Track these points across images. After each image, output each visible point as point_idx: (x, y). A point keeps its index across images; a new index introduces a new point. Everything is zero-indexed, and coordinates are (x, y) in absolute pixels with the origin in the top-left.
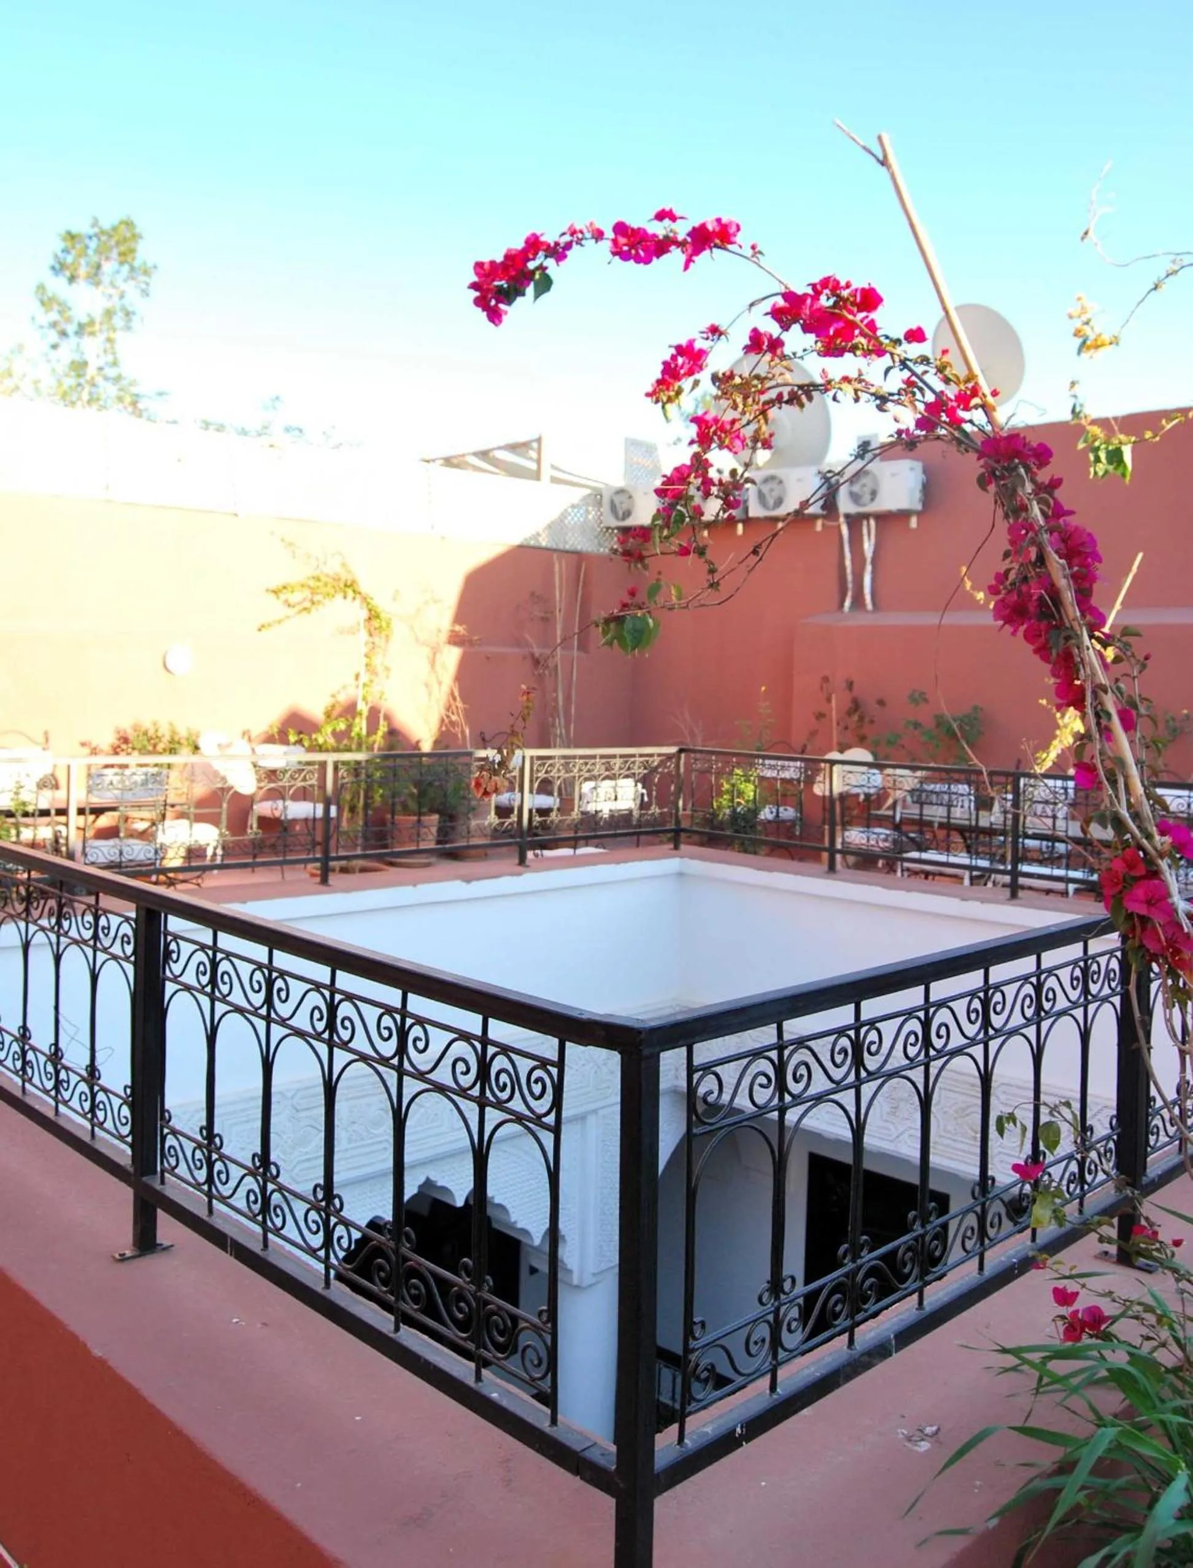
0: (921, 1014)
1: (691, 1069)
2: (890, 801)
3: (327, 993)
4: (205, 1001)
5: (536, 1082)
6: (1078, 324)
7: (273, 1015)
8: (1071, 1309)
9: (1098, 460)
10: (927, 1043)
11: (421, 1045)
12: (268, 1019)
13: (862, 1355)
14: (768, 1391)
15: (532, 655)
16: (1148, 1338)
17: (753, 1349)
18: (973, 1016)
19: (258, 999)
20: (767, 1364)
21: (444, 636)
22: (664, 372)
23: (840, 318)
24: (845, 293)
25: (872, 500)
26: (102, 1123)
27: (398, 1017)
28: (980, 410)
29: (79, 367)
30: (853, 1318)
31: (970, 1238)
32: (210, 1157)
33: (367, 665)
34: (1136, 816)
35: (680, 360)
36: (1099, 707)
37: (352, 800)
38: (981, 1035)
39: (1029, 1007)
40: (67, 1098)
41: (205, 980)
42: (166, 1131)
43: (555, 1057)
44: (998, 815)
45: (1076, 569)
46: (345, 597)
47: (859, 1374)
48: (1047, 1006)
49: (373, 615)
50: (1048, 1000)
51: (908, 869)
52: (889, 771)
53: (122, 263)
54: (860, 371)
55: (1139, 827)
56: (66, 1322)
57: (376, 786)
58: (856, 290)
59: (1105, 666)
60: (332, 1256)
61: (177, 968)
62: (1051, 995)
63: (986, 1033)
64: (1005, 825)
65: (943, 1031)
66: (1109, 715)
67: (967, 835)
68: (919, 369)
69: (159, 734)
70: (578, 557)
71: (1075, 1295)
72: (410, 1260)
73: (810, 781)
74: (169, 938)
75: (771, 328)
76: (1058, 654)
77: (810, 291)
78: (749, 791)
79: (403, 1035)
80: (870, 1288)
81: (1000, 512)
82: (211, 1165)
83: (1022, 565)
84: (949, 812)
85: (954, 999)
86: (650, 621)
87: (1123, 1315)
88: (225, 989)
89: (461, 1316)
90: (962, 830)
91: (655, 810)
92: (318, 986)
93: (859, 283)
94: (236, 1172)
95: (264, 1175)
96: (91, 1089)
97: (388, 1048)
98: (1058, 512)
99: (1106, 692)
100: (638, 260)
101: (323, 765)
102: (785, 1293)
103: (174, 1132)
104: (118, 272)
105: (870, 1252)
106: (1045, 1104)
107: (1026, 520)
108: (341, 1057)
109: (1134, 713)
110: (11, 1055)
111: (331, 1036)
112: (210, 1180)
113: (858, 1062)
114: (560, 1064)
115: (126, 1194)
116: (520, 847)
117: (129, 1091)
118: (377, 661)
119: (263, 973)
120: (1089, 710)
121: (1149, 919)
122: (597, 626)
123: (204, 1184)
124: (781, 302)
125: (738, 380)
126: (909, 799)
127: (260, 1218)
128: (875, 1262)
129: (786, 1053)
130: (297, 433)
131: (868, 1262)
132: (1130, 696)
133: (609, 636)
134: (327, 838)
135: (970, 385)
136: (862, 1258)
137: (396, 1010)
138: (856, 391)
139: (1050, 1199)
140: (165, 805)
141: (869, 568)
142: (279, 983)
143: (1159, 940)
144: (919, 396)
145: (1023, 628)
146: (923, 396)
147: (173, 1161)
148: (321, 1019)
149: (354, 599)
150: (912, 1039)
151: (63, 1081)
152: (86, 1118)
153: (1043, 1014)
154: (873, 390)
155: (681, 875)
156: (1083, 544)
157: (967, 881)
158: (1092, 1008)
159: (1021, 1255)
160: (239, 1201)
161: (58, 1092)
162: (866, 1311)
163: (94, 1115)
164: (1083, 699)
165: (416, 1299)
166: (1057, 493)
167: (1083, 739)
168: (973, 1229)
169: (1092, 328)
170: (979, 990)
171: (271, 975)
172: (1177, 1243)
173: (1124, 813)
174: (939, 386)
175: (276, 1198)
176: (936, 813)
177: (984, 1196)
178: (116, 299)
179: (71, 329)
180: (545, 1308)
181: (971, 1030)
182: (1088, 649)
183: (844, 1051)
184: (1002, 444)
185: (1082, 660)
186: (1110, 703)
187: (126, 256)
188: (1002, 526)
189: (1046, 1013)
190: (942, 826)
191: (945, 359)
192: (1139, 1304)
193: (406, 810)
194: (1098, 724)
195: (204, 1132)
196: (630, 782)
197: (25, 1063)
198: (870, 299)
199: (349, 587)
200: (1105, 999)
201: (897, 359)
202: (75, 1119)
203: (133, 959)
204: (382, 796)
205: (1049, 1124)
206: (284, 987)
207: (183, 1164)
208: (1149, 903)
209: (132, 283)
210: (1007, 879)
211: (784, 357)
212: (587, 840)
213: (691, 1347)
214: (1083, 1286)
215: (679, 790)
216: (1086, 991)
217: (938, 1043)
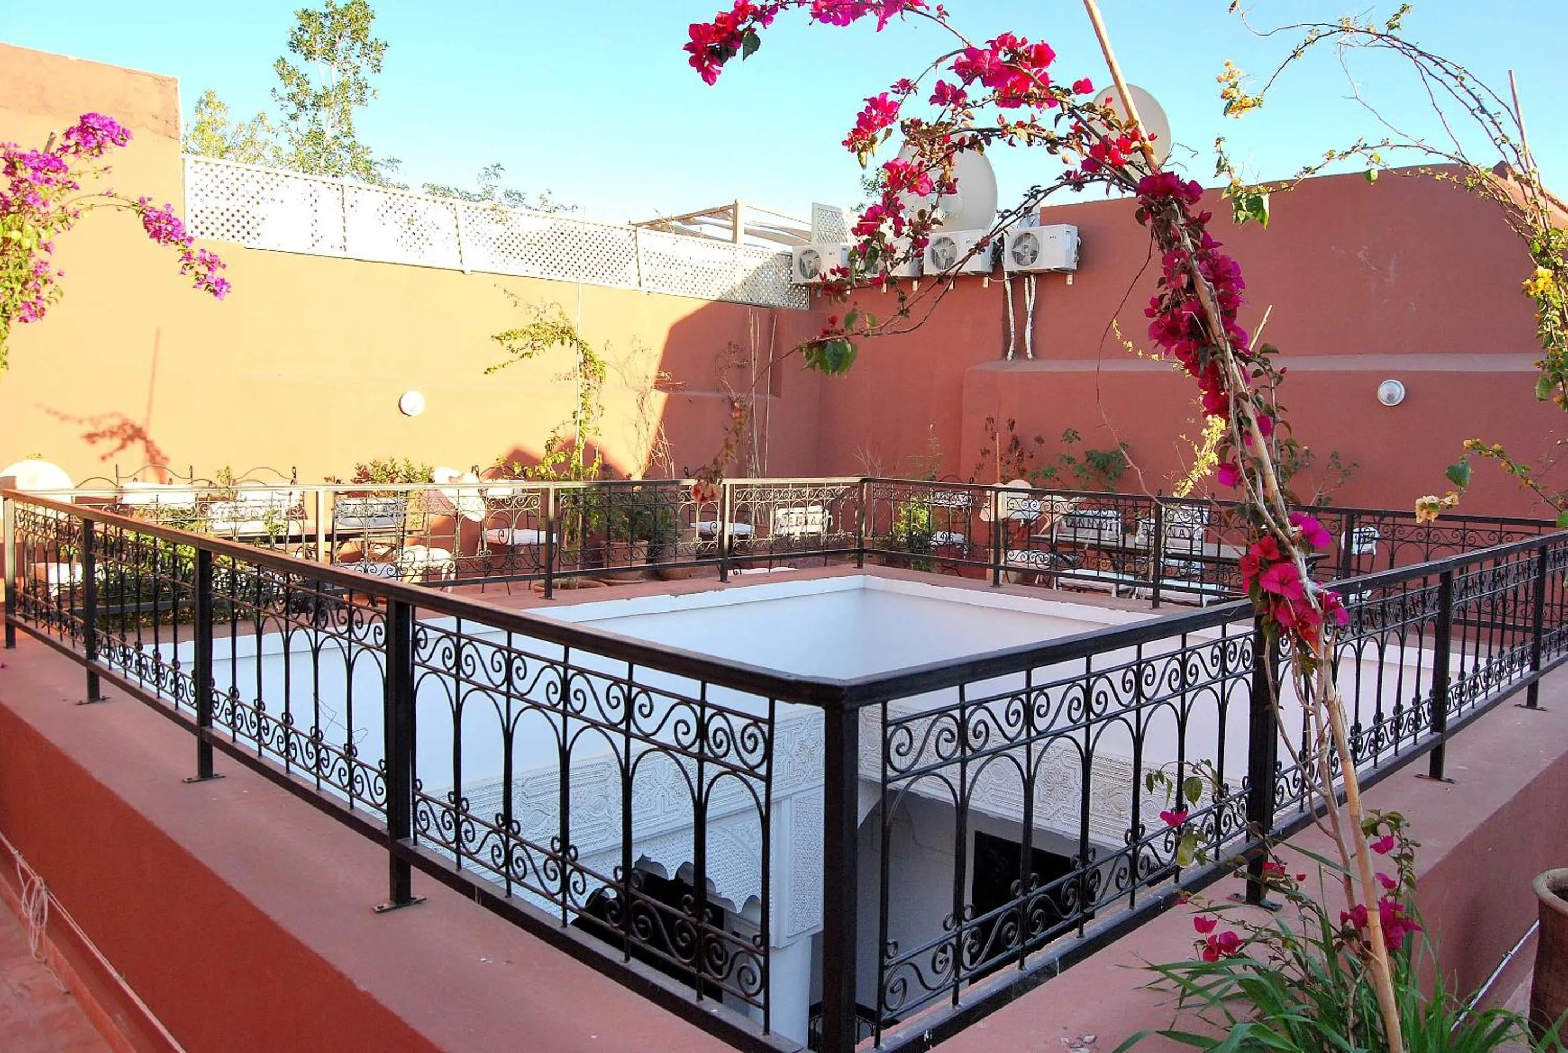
0: (1083, 683)
1: (885, 724)
2: (1048, 524)
3: (561, 669)
4: (451, 682)
5: (749, 738)
6: (1225, 86)
7: (512, 691)
8: (1209, 935)
9: (1239, 207)
10: (1088, 708)
11: (646, 711)
12: (508, 695)
13: (1031, 975)
14: (951, 1004)
15: (730, 398)
16: (1275, 958)
17: (939, 967)
18: (1128, 686)
19: (499, 678)
20: (950, 980)
21: (651, 383)
22: (859, 123)
23: (1018, 72)
24: (1021, 50)
25: (1033, 260)
26: (360, 795)
27: (625, 687)
28: (1139, 152)
29: (316, 136)
30: (1023, 943)
31: (1122, 878)
32: (458, 818)
33: (583, 404)
34: (1271, 509)
35: (874, 112)
36: (1241, 414)
37: (571, 525)
38: (1134, 703)
39: (1175, 680)
40: (328, 775)
41: (450, 663)
42: (418, 798)
43: (766, 715)
44: (1142, 536)
45: (1221, 290)
46: (562, 343)
47: (1028, 990)
48: (1190, 679)
49: (588, 359)
50: (1191, 675)
51: (1062, 585)
52: (1048, 497)
53: (355, 40)
54: (1033, 116)
55: (1274, 518)
56: (333, 963)
57: (592, 511)
58: (1031, 46)
59: (1247, 379)
60: (569, 899)
61: (424, 654)
62: (1194, 671)
63: (1139, 701)
64: (1149, 546)
65: (1102, 698)
66: (1249, 421)
67: (1114, 555)
68: (1085, 116)
69: (397, 470)
70: (771, 311)
71: (1213, 924)
72: (638, 898)
73: (977, 508)
74: (417, 627)
75: (955, 80)
76: (1205, 368)
77: (989, 47)
78: (923, 515)
79: (630, 702)
80: (1038, 918)
81: (1156, 244)
82: (458, 825)
83: (1174, 291)
84: (1099, 534)
85: (1112, 670)
86: (849, 346)
87: (1253, 939)
88: (468, 670)
89: (684, 944)
90: (1109, 551)
91: (840, 532)
92: (552, 664)
93: (1033, 41)
94: (481, 831)
95: (506, 832)
96: (349, 765)
97: (617, 715)
98: (1208, 243)
99: (1247, 401)
100: (837, 22)
101: (546, 492)
102: (966, 920)
103: (425, 798)
104: (351, 49)
105: (1039, 886)
106: (1188, 763)
107: (1178, 249)
108: (574, 725)
109: (1271, 419)
110: (275, 739)
111: (565, 707)
112: (458, 838)
113: (1029, 722)
114: (771, 721)
115: (383, 854)
116: (722, 566)
117: (383, 764)
118: (592, 401)
119: (503, 654)
120: (1232, 416)
121: (1282, 596)
122: (802, 350)
123: (452, 843)
124: (963, 57)
125: (924, 127)
126: (1064, 523)
127: (504, 869)
128: (1040, 896)
129: (968, 711)
130: (516, 197)
131: (1037, 895)
132: (1267, 405)
133: (812, 359)
134: (550, 559)
135: (1130, 131)
136: (1031, 891)
137: (623, 681)
138: (1029, 135)
139: (1193, 841)
140: (404, 532)
141: (1030, 320)
142: (518, 663)
143: (1291, 616)
144: (1085, 140)
145: (1174, 348)
146: (1089, 140)
147: (424, 824)
148: (556, 692)
149: (571, 344)
150: (1075, 704)
151: (323, 758)
152: (345, 791)
153: (1187, 686)
154: (1044, 134)
155: (864, 589)
156: (1228, 272)
157: (1114, 595)
158: (1229, 683)
159: (1167, 893)
160: (485, 856)
161: (319, 769)
162: (1034, 937)
163: (352, 787)
164: (1227, 408)
165: (643, 932)
166: (1207, 227)
167: (1226, 443)
168: (1125, 870)
169: (1238, 91)
170: (1133, 664)
171: (510, 656)
172: (1301, 878)
173: (1261, 505)
174: (1103, 131)
175: (518, 852)
176: (1087, 536)
177: (1135, 841)
178: (350, 74)
179: (308, 102)
180: (758, 933)
181: (1126, 698)
182: (1232, 362)
183: (1017, 712)
184: (1158, 181)
185: (1226, 373)
186: (1250, 410)
187: (358, 35)
188: (1158, 256)
189: (1190, 685)
190: (1092, 547)
191: (1109, 107)
192: (1267, 930)
193: (619, 537)
194: (1240, 429)
195: (453, 797)
196: (819, 508)
197: (288, 745)
198: (1043, 55)
199: (566, 334)
200: (1240, 676)
201: (1066, 106)
202: (335, 793)
203: (384, 648)
204: (598, 521)
205: (1191, 779)
206: (522, 666)
207: (433, 827)
208: (1282, 583)
209: (365, 59)
210: (1150, 591)
211: (965, 106)
212: (781, 560)
213: (886, 964)
214: (1220, 917)
215: (862, 514)
216: (1224, 668)
217: (1097, 708)
